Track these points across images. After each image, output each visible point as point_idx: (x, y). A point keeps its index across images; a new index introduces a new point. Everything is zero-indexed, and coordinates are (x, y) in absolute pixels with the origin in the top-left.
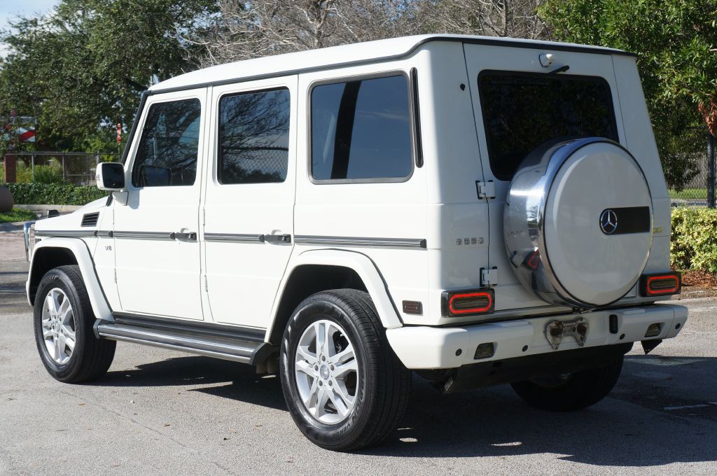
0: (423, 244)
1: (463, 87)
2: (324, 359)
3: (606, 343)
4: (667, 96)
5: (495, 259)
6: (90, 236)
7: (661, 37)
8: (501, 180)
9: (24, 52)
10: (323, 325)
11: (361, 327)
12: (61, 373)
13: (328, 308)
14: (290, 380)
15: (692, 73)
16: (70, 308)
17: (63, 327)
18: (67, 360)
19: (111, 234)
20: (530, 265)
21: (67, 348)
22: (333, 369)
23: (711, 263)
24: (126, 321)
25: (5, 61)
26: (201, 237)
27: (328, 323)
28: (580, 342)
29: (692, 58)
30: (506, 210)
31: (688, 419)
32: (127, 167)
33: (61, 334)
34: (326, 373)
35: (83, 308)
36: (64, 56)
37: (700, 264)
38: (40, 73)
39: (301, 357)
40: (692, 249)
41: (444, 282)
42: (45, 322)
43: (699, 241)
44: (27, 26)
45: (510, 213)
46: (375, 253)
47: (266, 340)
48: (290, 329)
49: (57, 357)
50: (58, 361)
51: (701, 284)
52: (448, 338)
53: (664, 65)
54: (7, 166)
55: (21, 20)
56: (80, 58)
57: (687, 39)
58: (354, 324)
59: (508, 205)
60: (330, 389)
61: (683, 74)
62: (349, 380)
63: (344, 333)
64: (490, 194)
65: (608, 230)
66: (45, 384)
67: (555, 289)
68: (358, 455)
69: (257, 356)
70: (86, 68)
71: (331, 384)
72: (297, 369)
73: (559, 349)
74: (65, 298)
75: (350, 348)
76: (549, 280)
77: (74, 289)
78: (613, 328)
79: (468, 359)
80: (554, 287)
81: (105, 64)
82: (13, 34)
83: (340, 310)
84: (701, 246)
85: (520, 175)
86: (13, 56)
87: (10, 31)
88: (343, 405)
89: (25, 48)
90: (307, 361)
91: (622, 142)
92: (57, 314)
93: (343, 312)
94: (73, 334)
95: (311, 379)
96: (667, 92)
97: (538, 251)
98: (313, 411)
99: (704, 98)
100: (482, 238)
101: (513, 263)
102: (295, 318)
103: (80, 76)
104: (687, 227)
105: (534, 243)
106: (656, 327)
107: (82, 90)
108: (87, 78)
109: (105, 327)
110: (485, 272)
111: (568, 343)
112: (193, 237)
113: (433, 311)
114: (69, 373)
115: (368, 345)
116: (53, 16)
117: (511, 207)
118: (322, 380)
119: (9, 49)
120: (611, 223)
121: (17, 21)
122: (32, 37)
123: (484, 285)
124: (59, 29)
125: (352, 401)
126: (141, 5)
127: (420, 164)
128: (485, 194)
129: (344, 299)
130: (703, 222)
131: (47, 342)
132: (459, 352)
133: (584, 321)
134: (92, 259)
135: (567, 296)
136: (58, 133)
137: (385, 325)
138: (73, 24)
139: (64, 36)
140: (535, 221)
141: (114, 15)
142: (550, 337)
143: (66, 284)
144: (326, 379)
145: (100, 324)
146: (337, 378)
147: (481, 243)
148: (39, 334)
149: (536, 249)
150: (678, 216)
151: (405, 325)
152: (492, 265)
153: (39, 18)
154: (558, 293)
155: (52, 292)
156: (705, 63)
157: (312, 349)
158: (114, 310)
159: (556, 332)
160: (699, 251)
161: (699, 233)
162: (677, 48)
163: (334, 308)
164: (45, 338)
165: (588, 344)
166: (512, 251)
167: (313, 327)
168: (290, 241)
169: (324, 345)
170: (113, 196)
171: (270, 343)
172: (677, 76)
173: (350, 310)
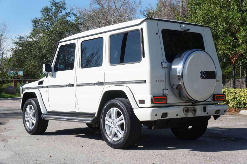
0: (145, 81)
1: (157, 34)
2: (114, 120)
3: (203, 115)
4: (220, 53)
5: (168, 87)
6: (41, 88)
7: (218, 35)
8: (169, 62)
9: (20, 47)
10: (114, 109)
11: (125, 109)
12: (31, 131)
13: (115, 104)
14: (103, 128)
15: (228, 46)
16: (34, 111)
17: (32, 117)
18: (33, 127)
19: (47, 87)
20: (179, 89)
21: (33, 124)
22: (117, 123)
23: (235, 105)
24: (51, 114)
25: (14, 50)
26: (75, 85)
27: (115, 108)
28: (194, 114)
29: (228, 42)
30: (171, 71)
31: (228, 142)
32: (53, 65)
33: (31, 119)
34: (115, 124)
35: (38, 110)
36: (33, 48)
37: (231, 106)
38: (25, 53)
39: (107, 120)
40: (229, 101)
41: (152, 93)
42: (26, 116)
43: (231, 98)
44: (21, 39)
45: (172, 73)
46: (130, 86)
47: (96, 116)
48: (103, 111)
49: (30, 127)
50: (30, 128)
51: (232, 111)
52: (153, 110)
53: (219, 44)
54: (14, 84)
55: (19, 37)
56: (37, 48)
57: (226, 36)
58: (123, 108)
59: (171, 70)
60: (116, 129)
61: (225, 46)
62: (122, 126)
63: (120, 111)
64: (166, 66)
65: (203, 78)
66: (26, 135)
67: (187, 96)
68: (125, 150)
69: (93, 121)
70: (39, 51)
71: (116, 128)
72: (105, 124)
73: (188, 116)
74: (33, 108)
75: (122, 116)
76: (185, 93)
77: (35, 105)
78: (205, 111)
79: (159, 117)
80: (186, 95)
81: (45, 50)
82: (17, 41)
83: (119, 104)
84: (231, 100)
85: (175, 61)
86: (17, 48)
87: (16, 40)
88: (120, 134)
89: (21, 45)
90: (109, 121)
91: (206, 51)
92: (30, 113)
93: (120, 104)
94: (35, 119)
95: (110, 127)
96: (220, 52)
97: (181, 84)
98: (110, 137)
99: (231, 54)
100: (163, 80)
101: (173, 88)
102: (105, 108)
103: (37, 54)
104: (227, 94)
105: (180, 82)
106: (218, 111)
107: (38, 58)
108: (40, 54)
109: (45, 116)
110: (164, 90)
111: (190, 115)
112: (73, 85)
113: (148, 103)
114: (33, 131)
115: (128, 114)
116: (29, 35)
117: (172, 70)
118: (113, 126)
119: (15, 46)
120: (203, 75)
121: (18, 37)
122: (23, 42)
123: (164, 95)
124: (31, 40)
125: (123, 133)
126: (57, 32)
127: (144, 57)
128: (164, 66)
129: (120, 101)
130: (232, 92)
131: (27, 122)
132: (156, 115)
133: (195, 108)
134: (41, 95)
135: (190, 98)
136: (30, 73)
137: (133, 108)
138: (36, 38)
139: (33, 41)
140: (180, 75)
141: (48, 35)
142: (185, 112)
143: (33, 103)
144: (115, 126)
145: (43, 115)
146: (118, 126)
147: (163, 82)
148: (24, 120)
149: (180, 83)
150: (224, 91)
151: (139, 108)
152: (166, 89)
153: (25, 36)
154: (187, 97)
155: (28, 106)
156: (232, 43)
157: (110, 117)
158: (48, 111)
159: (187, 111)
160: (231, 102)
161: (231, 96)
162: (223, 39)
163: (117, 103)
164: (26, 121)
165: (197, 115)
166: (173, 84)
167: (111, 110)
168: (103, 84)
169: (114, 116)
170: (48, 75)
171: (97, 117)
172: (223, 47)
173: (122, 104)
